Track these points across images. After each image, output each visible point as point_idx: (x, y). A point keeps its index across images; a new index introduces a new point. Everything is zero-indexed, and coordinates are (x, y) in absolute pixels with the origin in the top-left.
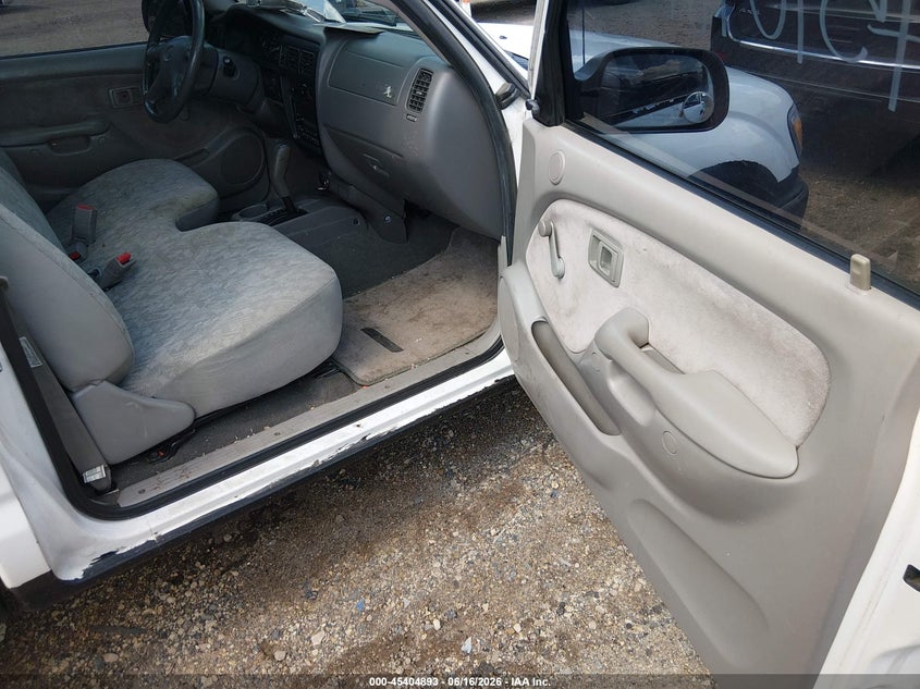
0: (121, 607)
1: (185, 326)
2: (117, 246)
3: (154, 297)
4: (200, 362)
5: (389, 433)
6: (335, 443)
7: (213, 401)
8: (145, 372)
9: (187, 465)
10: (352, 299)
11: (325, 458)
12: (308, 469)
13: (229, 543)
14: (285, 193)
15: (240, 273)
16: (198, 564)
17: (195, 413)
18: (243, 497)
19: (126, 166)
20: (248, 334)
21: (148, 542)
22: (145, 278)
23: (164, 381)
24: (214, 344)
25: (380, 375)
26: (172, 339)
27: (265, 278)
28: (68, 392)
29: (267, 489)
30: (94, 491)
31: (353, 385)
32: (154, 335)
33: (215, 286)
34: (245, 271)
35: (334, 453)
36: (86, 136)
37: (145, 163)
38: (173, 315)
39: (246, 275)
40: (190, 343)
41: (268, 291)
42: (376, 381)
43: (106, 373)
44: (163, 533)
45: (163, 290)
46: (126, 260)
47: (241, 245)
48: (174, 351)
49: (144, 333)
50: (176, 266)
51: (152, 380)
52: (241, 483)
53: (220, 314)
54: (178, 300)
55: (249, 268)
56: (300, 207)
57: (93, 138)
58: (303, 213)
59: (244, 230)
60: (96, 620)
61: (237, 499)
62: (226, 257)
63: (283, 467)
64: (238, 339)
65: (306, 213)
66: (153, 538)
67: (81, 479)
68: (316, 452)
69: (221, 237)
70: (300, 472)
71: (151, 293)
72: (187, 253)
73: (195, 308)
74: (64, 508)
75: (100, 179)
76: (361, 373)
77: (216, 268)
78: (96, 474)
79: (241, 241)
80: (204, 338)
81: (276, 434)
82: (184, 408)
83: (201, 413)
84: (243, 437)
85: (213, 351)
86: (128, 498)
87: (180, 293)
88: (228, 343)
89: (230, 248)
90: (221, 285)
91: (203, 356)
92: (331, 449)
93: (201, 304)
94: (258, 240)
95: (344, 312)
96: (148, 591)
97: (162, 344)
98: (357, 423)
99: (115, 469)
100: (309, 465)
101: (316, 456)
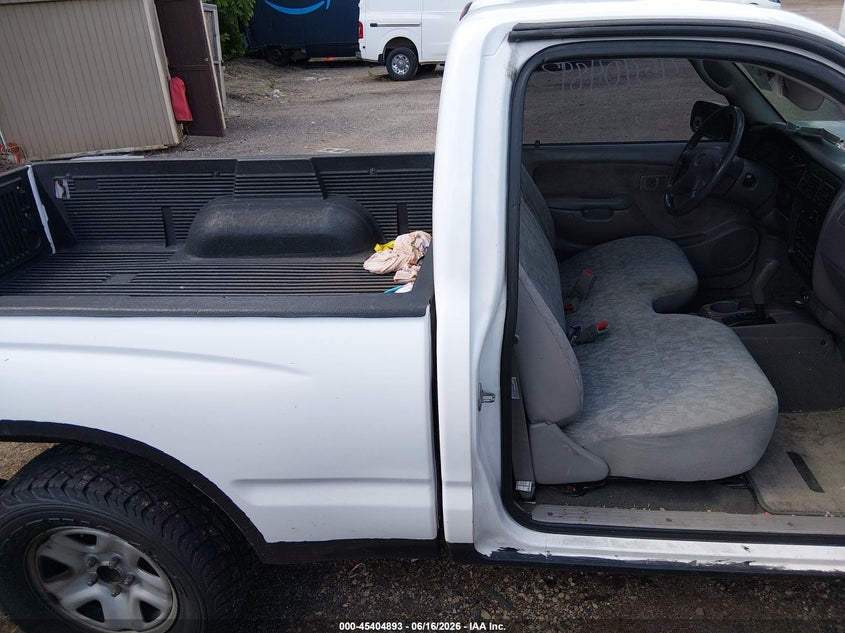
0: (506, 580)
1: (626, 399)
2: (601, 309)
3: (613, 363)
4: (627, 436)
5: (775, 570)
6: (717, 555)
7: (626, 469)
8: (585, 425)
9: (590, 509)
10: (790, 415)
11: (703, 562)
12: (684, 564)
13: (599, 577)
14: (759, 299)
15: (689, 368)
16: (570, 580)
17: (609, 473)
18: (622, 559)
19: (632, 238)
20: (675, 429)
21: (541, 555)
22: (612, 344)
23: (595, 438)
24: (643, 427)
25: (787, 508)
26: (615, 407)
27: (709, 382)
28: (528, 422)
29: (643, 563)
30: (520, 497)
31: (756, 506)
32: (602, 396)
33: (663, 373)
34: (694, 368)
35: (712, 562)
36: (611, 210)
37: (648, 239)
38: (622, 385)
39: (694, 372)
40: (626, 417)
41: (707, 397)
42: (781, 513)
43: (558, 418)
44: (554, 554)
45: (621, 360)
46: (603, 328)
47: (699, 342)
48: (611, 419)
49: (596, 392)
50: (639, 343)
51: (587, 434)
52: (623, 547)
53: (658, 402)
54: (631, 373)
55: (699, 367)
56: (771, 315)
57: (616, 212)
58: (772, 321)
59: (708, 327)
60: (487, 579)
61: (616, 558)
62: (682, 349)
63: (662, 552)
64: (664, 431)
65: (773, 322)
66: (545, 554)
67: (514, 485)
68: (697, 553)
69: (684, 328)
70: (676, 562)
71: (612, 359)
72: (652, 334)
73: (640, 386)
74: (496, 503)
75: (610, 244)
76: (769, 498)
77: (670, 356)
78: (525, 487)
79: (701, 338)
80: (638, 417)
81: (668, 520)
82: (603, 465)
83: (614, 474)
84: (640, 508)
85: (641, 432)
86: (540, 514)
87: (634, 367)
88: (655, 430)
89: (689, 342)
90: (668, 374)
91: (632, 433)
92: (711, 557)
93: (646, 384)
94: (715, 342)
95: (776, 427)
96: (528, 579)
97: (606, 408)
98: (746, 545)
99: (538, 487)
100: (687, 561)
101: (695, 556)
